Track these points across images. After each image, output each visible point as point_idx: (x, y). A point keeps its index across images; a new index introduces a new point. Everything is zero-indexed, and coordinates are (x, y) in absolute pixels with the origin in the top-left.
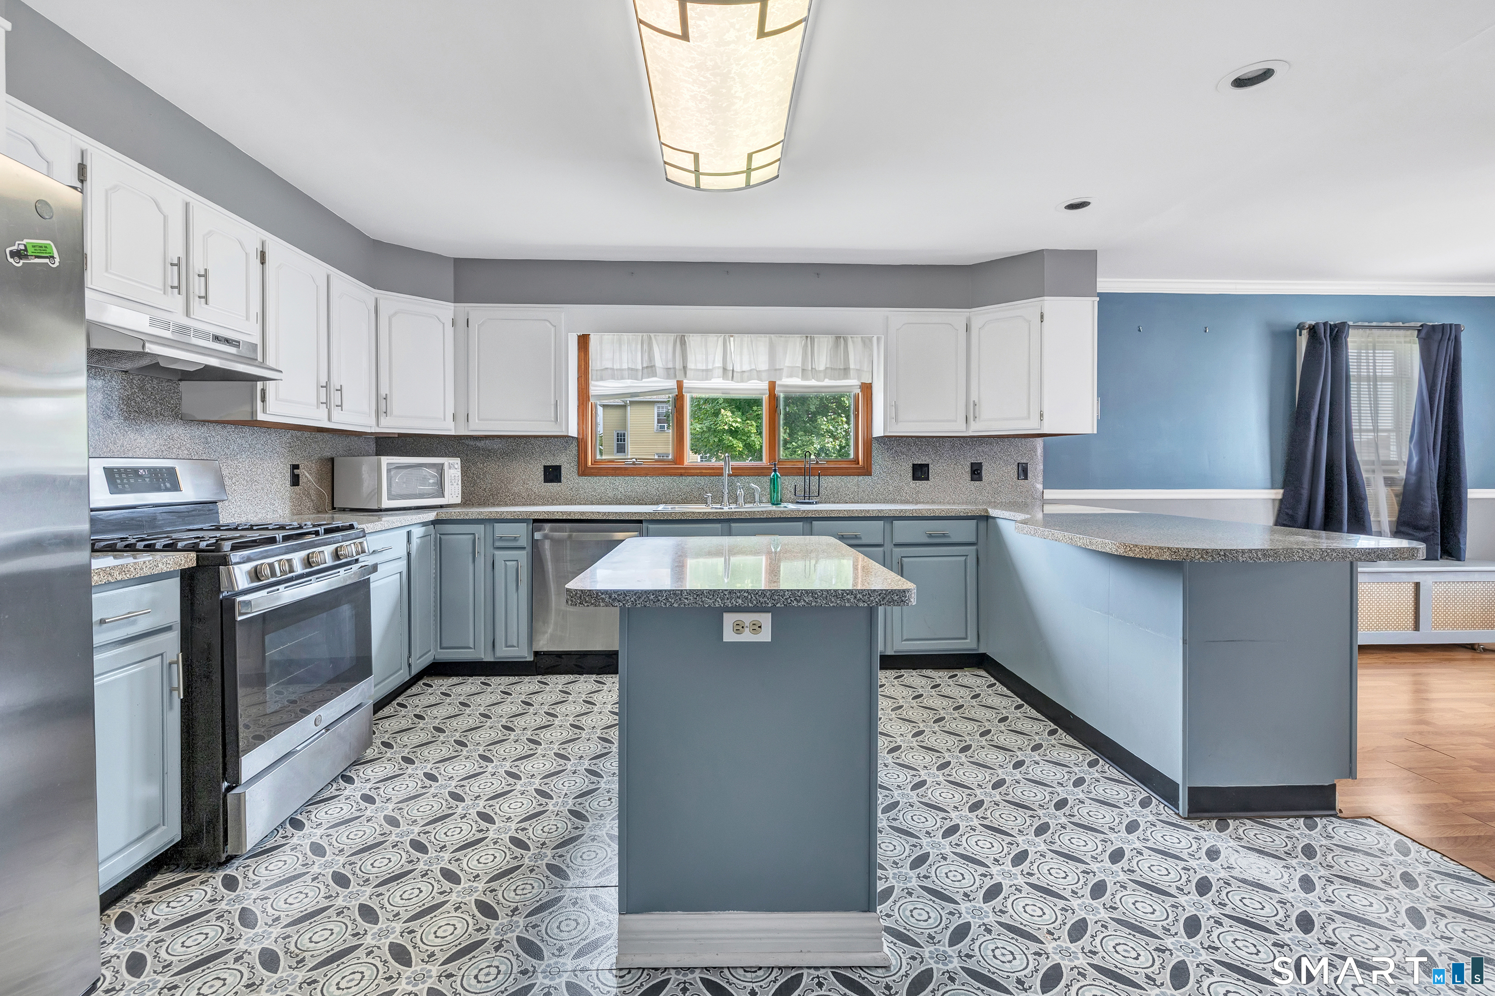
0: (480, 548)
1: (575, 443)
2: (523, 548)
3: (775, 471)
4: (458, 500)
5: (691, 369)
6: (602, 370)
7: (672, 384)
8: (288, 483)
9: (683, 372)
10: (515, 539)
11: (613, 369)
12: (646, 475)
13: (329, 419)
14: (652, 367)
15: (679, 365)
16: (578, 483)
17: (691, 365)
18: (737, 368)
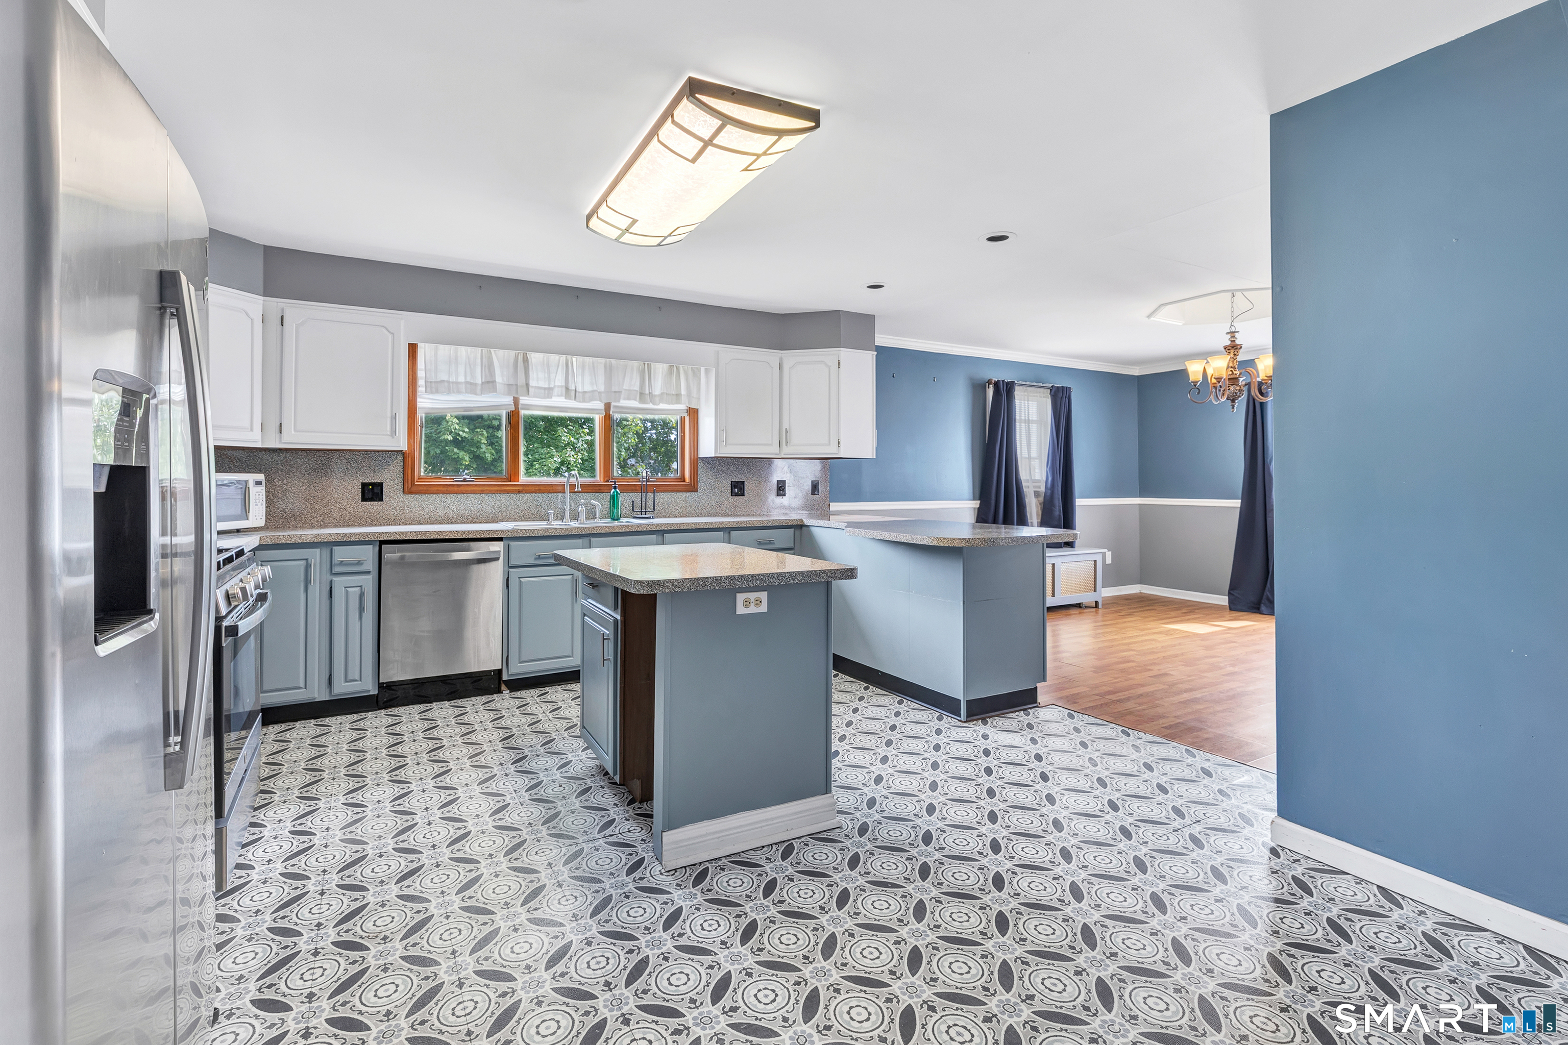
0: (315, 574)
1: (400, 458)
2: (368, 573)
3: (615, 488)
4: (261, 523)
5: (532, 387)
6: (436, 382)
7: (508, 400)
9: (525, 389)
10: (359, 563)
11: (448, 382)
12: (482, 492)
14: (492, 383)
15: (521, 380)
16: (405, 502)
17: (532, 383)
18: (580, 389)
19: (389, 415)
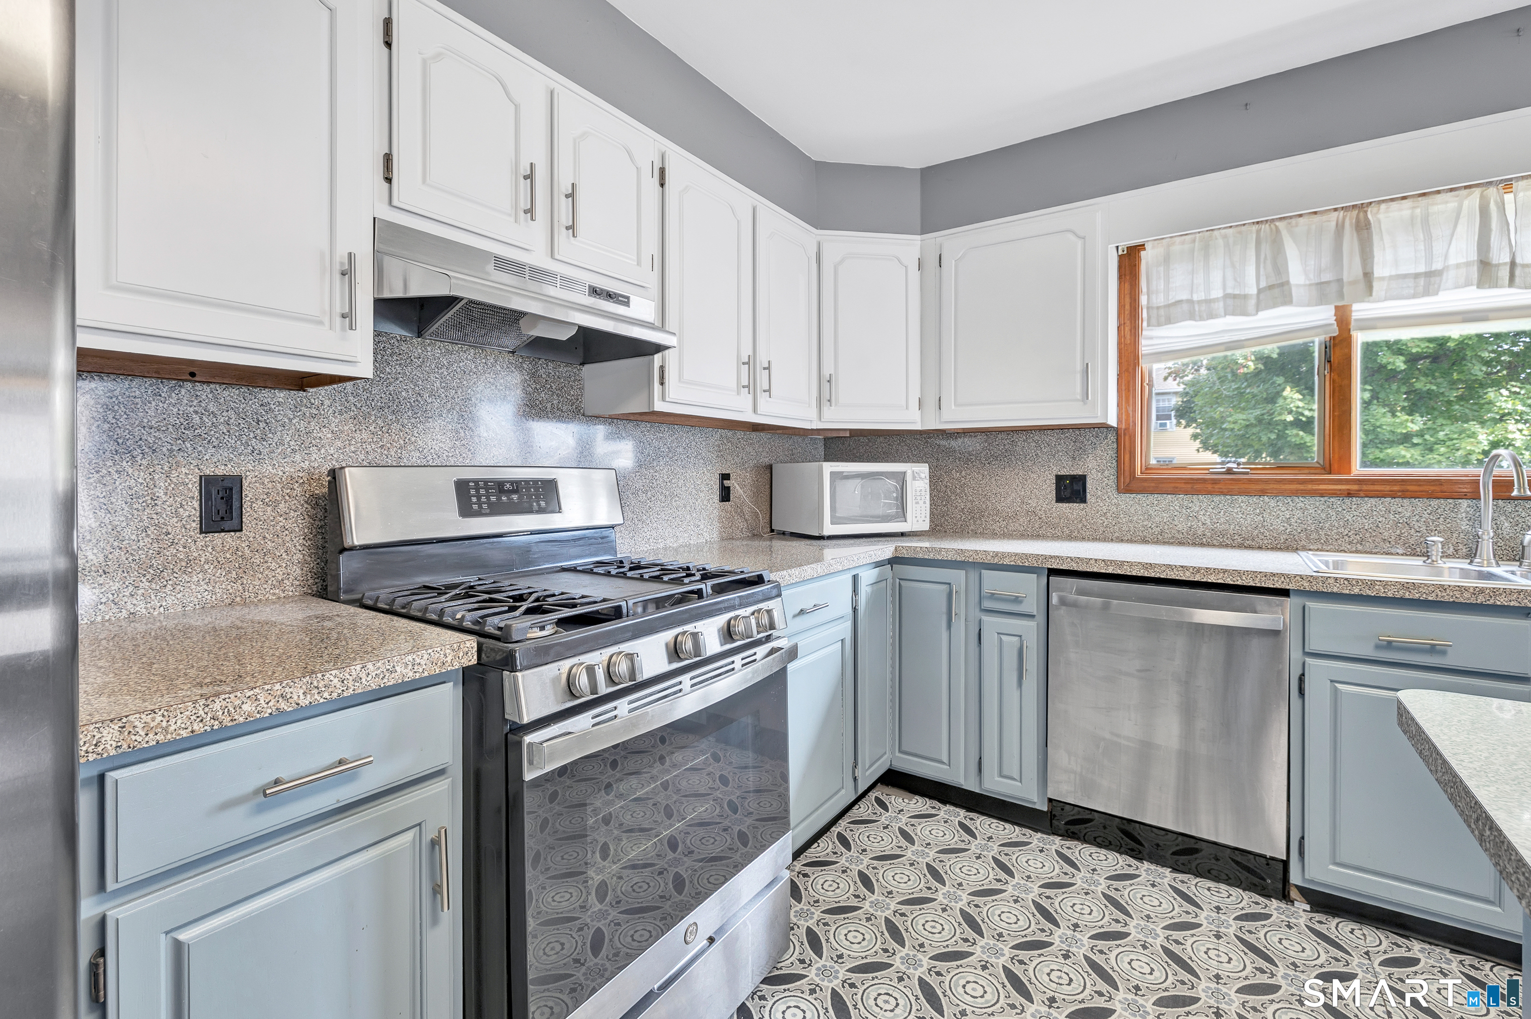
0: (959, 607)
1: (1112, 437)
2: (1032, 616)
4: (925, 526)
5: (1382, 279)
6: (1168, 306)
7: (1325, 315)
8: (716, 497)
9: (1362, 286)
10: (1017, 600)
11: (1190, 302)
12: (1262, 493)
13: (755, 411)
14: (1282, 285)
15: (1352, 269)
16: (1117, 505)
17: (1379, 271)
18: (1523, 262)
19: (1079, 367)
